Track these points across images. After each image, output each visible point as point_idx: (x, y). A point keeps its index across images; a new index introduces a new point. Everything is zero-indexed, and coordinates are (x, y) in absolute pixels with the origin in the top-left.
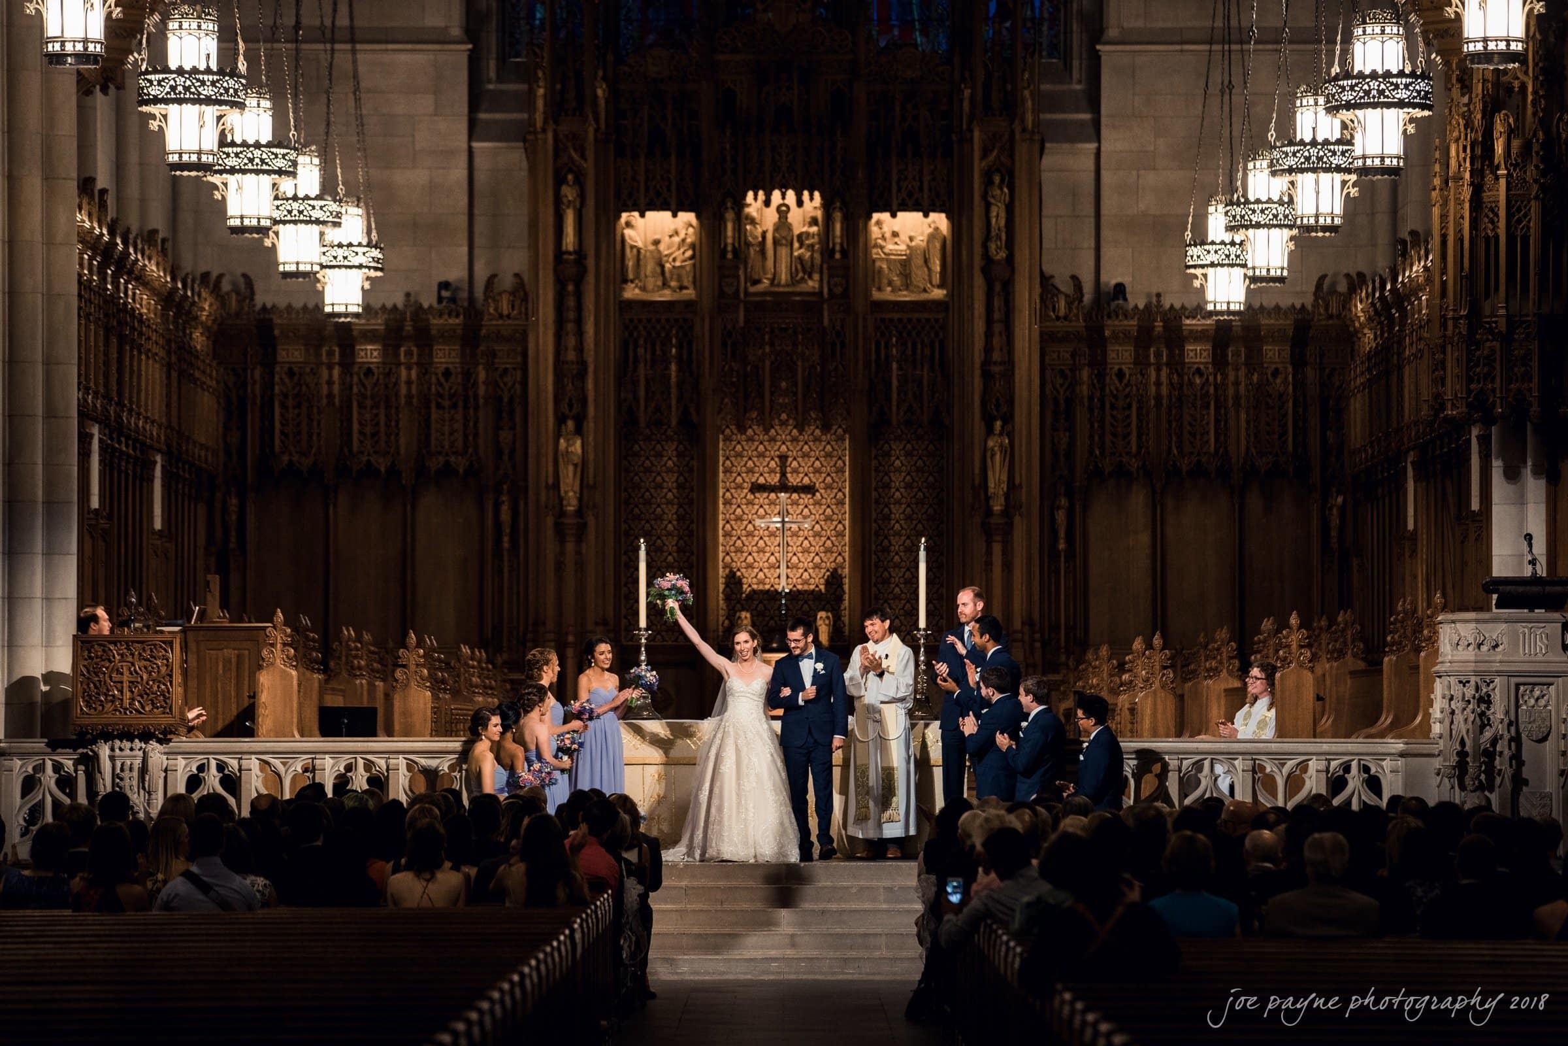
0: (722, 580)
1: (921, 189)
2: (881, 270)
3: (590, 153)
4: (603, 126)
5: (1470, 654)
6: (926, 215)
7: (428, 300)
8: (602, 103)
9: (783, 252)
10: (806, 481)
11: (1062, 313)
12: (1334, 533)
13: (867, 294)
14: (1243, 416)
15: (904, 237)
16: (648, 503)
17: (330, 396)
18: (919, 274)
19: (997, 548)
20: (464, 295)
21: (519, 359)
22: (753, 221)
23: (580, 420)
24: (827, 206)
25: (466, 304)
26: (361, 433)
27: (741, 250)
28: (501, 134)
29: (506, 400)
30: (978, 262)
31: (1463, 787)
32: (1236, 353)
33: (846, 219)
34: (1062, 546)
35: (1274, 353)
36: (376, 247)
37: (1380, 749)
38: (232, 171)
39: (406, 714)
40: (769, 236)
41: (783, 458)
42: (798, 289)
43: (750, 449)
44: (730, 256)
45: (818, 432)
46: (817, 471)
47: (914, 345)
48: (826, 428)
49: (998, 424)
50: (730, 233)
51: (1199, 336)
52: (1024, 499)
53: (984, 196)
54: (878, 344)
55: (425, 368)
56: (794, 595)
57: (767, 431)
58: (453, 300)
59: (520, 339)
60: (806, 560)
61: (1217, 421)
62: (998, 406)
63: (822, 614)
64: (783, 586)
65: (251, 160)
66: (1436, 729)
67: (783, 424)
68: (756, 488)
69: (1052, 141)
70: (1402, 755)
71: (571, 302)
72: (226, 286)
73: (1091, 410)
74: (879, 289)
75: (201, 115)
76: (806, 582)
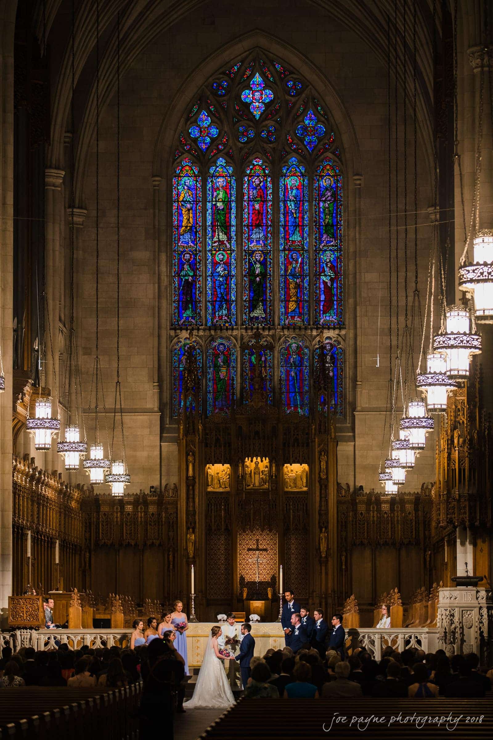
0: (238, 578)
1: (299, 456)
2: (287, 481)
3: (197, 446)
4: (201, 437)
5: (448, 601)
6: (301, 465)
7: (147, 492)
8: (201, 430)
9: (257, 476)
10: (265, 547)
11: (343, 495)
12: (428, 563)
13: (283, 488)
14: (400, 527)
15: (294, 471)
16: (215, 554)
17: (117, 521)
18: (299, 483)
19: (323, 568)
20: (159, 490)
21: (175, 510)
22: (247, 467)
23: (194, 529)
24: (270, 462)
25: (159, 493)
26: (126, 533)
27: (244, 476)
28: (171, 440)
29: (171, 523)
30: (317, 479)
31: (446, 643)
32: (397, 507)
33: (276, 466)
34: (344, 567)
35: (409, 507)
36: (128, 475)
37: (421, 631)
38: (66, 451)
39: (115, 621)
40: (253, 471)
41: (257, 540)
42: (262, 488)
43: (247, 538)
44: (240, 477)
45: (268, 532)
46: (268, 544)
47: (298, 505)
48: (270, 531)
49: (324, 529)
50: (240, 470)
51: (386, 502)
52: (332, 552)
53: (319, 458)
54: (286, 505)
55: (146, 513)
56: (261, 583)
57: (252, 532)
58: (155, 492)
59: (175, 503)
60: (265, 572)
61: (392, 528)
62: (323, 524)
63: (269, 589)
64: (257, 580)
65: (72, 447)
66: (438, 624)
67: (258, 529)
68: (249, 550)
69: (340, 442)
70: (427, 633)
71: (191, 492)
72: (85, 488)
73: (353, 525)
74: (287, 488)
75: (46, 432)
76: (265, 579)
